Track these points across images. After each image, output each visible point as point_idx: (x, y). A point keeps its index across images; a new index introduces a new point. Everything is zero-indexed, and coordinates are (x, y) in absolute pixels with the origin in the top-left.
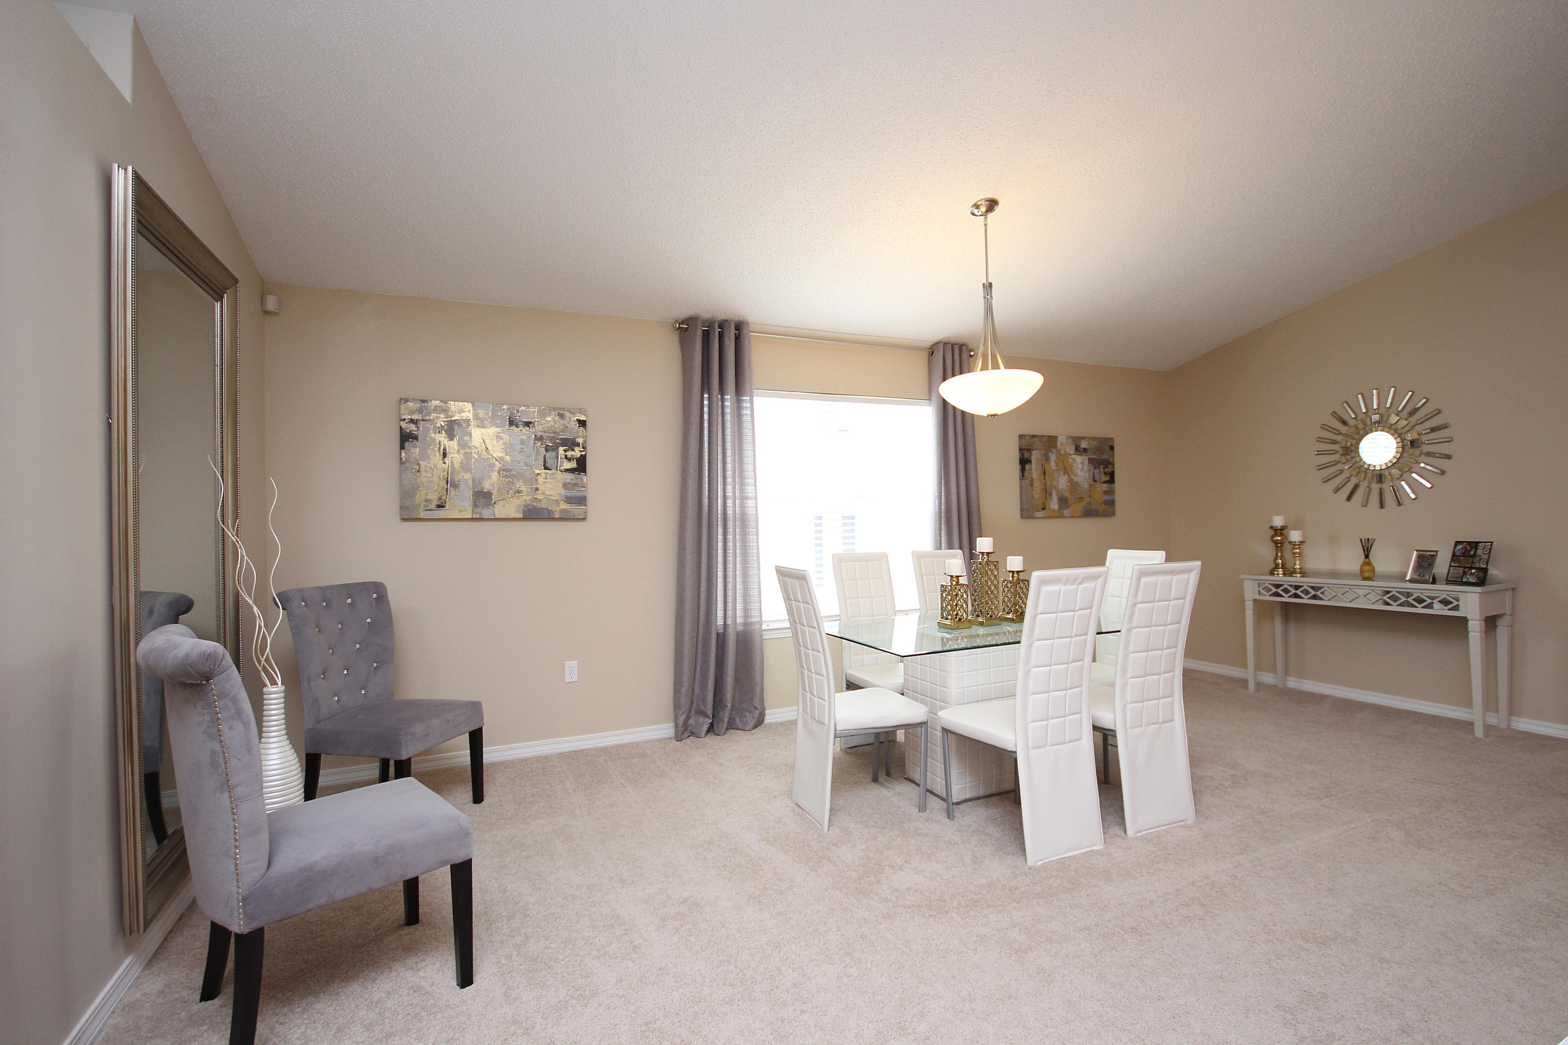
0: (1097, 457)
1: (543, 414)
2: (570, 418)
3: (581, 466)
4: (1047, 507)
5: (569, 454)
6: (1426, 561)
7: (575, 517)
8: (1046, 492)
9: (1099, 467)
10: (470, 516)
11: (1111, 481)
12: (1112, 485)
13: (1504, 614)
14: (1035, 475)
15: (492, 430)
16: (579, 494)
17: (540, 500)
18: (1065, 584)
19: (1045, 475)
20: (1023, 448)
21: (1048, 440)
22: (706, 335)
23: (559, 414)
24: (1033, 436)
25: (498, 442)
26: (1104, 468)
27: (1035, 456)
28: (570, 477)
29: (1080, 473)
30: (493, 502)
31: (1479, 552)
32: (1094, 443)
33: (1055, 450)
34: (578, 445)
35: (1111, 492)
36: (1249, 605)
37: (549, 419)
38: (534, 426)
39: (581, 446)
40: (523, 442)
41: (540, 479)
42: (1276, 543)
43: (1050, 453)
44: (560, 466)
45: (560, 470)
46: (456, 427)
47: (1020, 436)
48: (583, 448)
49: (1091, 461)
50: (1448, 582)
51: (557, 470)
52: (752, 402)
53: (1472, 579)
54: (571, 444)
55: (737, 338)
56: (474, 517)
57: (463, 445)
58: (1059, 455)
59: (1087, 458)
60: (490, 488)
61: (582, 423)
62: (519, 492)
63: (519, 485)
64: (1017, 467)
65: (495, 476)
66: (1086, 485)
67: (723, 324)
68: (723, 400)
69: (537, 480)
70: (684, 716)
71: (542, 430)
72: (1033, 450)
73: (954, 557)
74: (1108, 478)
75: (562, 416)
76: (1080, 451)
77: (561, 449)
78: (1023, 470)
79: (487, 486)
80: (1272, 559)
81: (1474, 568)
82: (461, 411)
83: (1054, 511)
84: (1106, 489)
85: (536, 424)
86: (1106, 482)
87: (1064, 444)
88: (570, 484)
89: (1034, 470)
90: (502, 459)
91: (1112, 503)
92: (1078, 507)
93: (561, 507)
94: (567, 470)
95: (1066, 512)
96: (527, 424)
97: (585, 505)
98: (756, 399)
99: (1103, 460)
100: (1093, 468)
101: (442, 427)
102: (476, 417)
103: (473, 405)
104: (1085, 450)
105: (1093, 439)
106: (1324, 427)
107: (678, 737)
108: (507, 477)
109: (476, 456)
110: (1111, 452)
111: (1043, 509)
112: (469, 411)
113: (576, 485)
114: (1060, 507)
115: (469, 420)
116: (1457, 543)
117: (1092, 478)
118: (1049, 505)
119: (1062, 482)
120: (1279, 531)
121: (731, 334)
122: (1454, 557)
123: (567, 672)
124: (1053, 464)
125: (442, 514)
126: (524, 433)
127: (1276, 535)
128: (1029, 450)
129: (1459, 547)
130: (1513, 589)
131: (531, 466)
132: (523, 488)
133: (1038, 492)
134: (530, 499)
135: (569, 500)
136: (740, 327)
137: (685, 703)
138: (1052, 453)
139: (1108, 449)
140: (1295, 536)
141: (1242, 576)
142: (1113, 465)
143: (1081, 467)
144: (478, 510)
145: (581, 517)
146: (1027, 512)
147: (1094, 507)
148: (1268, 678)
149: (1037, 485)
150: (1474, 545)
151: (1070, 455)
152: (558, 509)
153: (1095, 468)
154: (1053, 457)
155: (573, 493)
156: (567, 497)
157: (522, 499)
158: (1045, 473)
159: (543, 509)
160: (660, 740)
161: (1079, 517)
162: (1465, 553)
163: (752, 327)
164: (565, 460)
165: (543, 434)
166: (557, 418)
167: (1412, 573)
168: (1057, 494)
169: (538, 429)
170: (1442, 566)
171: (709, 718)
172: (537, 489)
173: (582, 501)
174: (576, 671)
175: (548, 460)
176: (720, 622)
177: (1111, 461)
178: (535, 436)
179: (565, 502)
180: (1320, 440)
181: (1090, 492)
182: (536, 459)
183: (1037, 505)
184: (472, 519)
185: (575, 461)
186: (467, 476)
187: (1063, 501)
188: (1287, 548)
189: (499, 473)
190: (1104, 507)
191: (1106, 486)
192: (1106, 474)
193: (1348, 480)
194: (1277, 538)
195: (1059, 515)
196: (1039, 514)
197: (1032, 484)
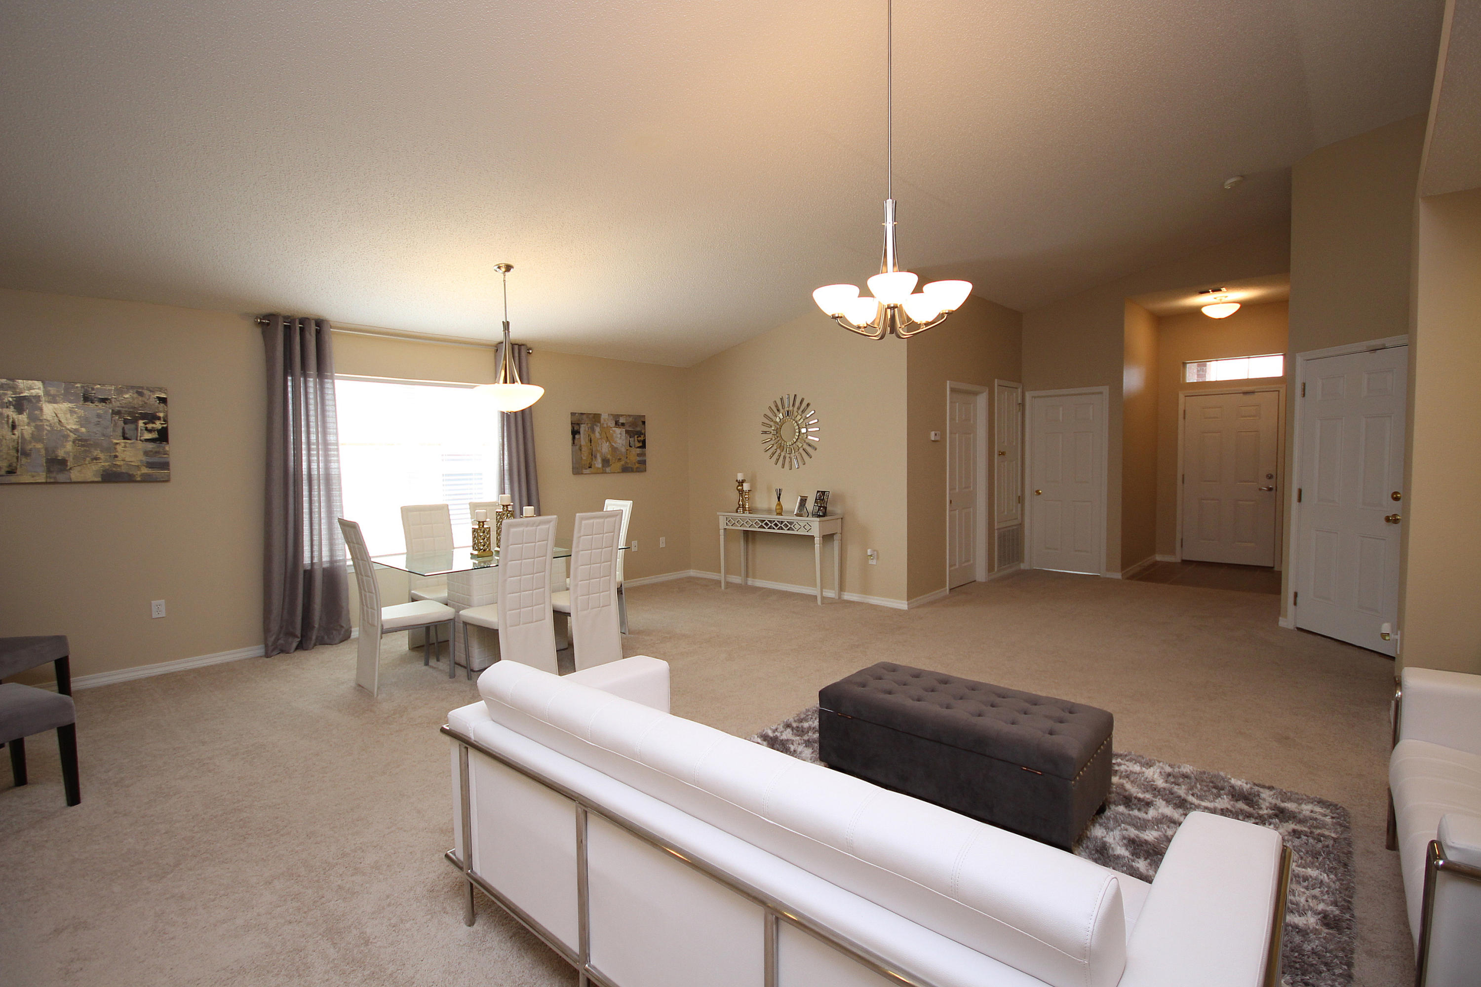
0: (632, 429)
1: (120, 392)
2: (150, 396)
3: (163, 436)
4: (593, 467)
5: (150, 426)
6: (803, 501)
7: (158, 480)
8: (593, 455)
9: (634, 437)
10: (44, 480)
11: (643, 446)
12: (644, 450)
13: (836, 533)
14: (583, 443)
15: (66, 406)
16: (162, 460)
17: (120, 466)
18: (527, 527)
19: (591, 442)
20: (573, 422)
21: (594, 417)
22: (288, 329)
23: (138, 392)
24: (582, 414)
25: (71, 415)
26: (638, 437)
27: (583, 429)
28: (150, 446)
29: (619, 441)
30: (68, 468)
31: (825, 497)
32: (631, 419)
33: (599, 425)
34: (159, 418)
35: (643, 454)
36: (722, 532)
37: (127, 396)
38: (111, 402)
39: (162, 419)
40: (99, 416)
41: (119, 448)
43: (595, 426)
44: (140, 437)
45: (140, 440)
46: (25, 402)
47: (573, 414)
48: (164, 421)
49: (627, 432)
50: (813, 515)
51: (137, 440)
52: (333, 383)
53: (821, 514)
54: (153, 418)
55: (318, 333)
56: (49, 480)
57: (32, 418)
58: (602, 427)
59: (624, 430)
60: (65, 456)
61: (163, 401)
62: (96, 459)
63: (97, 453)
64: (570, 436)
65: (69, 446)
66: (623, 450)
67: (304, 321)
68: (306, 382)
69: (115, 449)
70: (274, 637)
71: (119, 405)
72: (582, 424)
74: (640, 444)
75: (140, 394)
76: (618, 425)
77: (141, 423)
78: (574, 438)
79: (61, 453)
80: (738, 502)
81: (822, 507)
82: (30, 388)
83: (598, 468)
84: (639, 453)
85: (113, 400)
86: (638, 447)
87: (607, 420)
88: (152, 451)
89: (583, 438)
90: (75, 431)
91: (644, 462)
92: (617, 466)
93: (143, 472)
94: (147, 440)
95: (608, 470)
96: (104, 400)
97: (169, 469)
99: (638, 432)
100: (629, 437)
101: (10, 402)
102: (47, 393)
103: (43, 382)
104: (623, 424)
105: (630, 416)
106: (766, 416)
107: (267, 655)
108: (83, 446)
109: (49, 428)
110: (643, 426)
111: (589, 467)
112: (39, 389)
113: (157, 452)
114: (603, 466)
115: (39, 396)
116: (818, 492)
117: (628, 444)
118: (595, 464)
119: (605, 448)
120: (741, 483)
121: (313, 327)
123: (154, 609)
125: (13, 479)
126: (101, 408)
127: (739, 485)
128: (578, 424)
130: (842, 518)
131: (109, 437)
132: (101, 456)
133: (586, 455)
134: (109, 465)
135: (150, 465)
136: (320, 324)
137: (275, 627)
138: (597, 426)
139: (641, 423)
140: (747, 487)
141: (718, 513)
142: (645, 435)
143: (619, 437)
144: (54, 475)
145: (164, 480)
146: (577, 470)
147: (629, 466)
148: (736, 579)
149: (585, 450)
151: (611, 428)
152: (139, 473)
153: (630, 438)
154: (597, 429)
155: (156, 459)
156: (148, 463)
157: (100, 465)
158: (591, 440)
159: (124, 473)
160: (250, 659)
161: (619, 473)
163: (330, 323)
164: (146, 432)
165: (121, 409)
166: (135, 395)
167: (797, 511)
168: (600, 456)
169: (116, 405)
170: (810, 505)
171: (298, 638)
172: (116, 456)
173: (165, 466)
174: (163, 608)
175: (127, 431)
176: (307, 560)
177: (643, 432)
178: (113, 410)
179: (147, 467)
180: (764, 424)
181: (627, 455)
182: (114, 431)
183: (585, 465)
184: (46, 483)
185: (156, 432)
186: (39, 446)
187: (606, 462)
188: (744, 494)
189: (74, 442)
190: (637, 465)
191: (639, 451)
192: (639, 441)
193: (776, 451)
194: (740, 488)
195: (600, 472)
196: (586, 471)
197: (581, 449)
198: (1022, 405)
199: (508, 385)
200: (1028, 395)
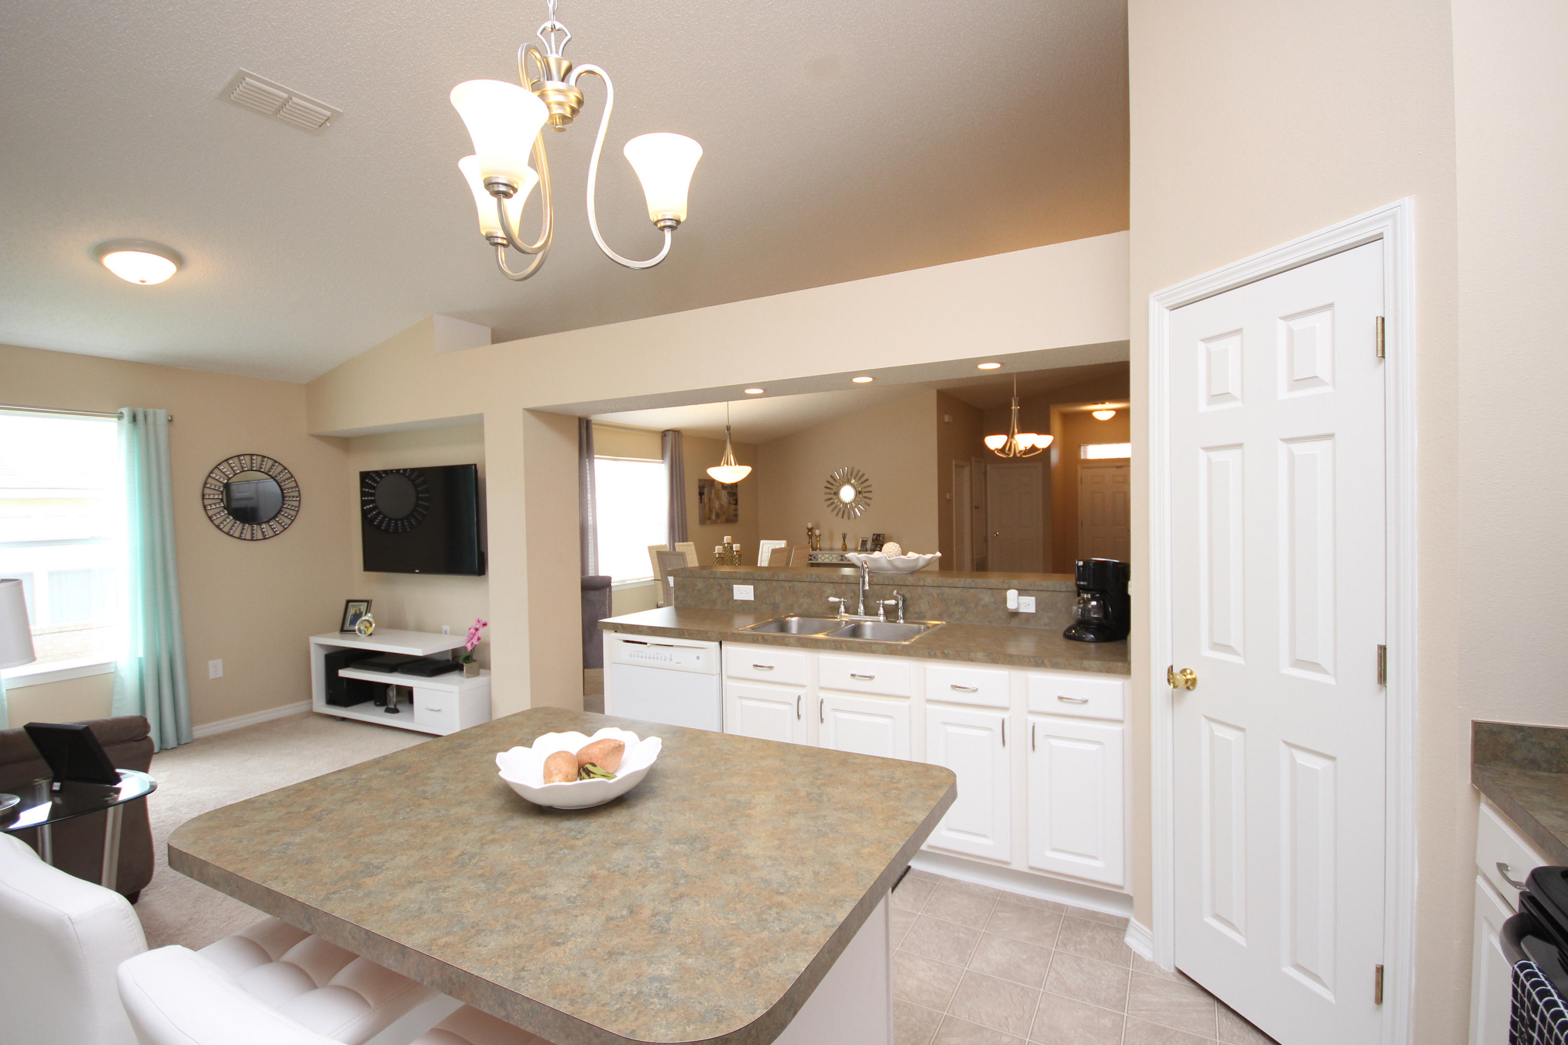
0: (731, 491)
4: (710, 518)
6: (864, 542)
8: (711, 510)
11: (736, 504)
12: (736, 507)
14: (706, 501)
20: (701, 486)
21: (712, 482)
24: (705, 480)
26: (733, 497)
27: (706, 491)
29: (724, 500)
31: (881, 538)
32: (730, 486)
33: (714, 488)
35: (736, 510)
42: (809, 535)
43: (712, 489)
47: (700, 480)
49: (729, 493)
50: (871, 551)
53: (878, 549)
55: (588, 428)
58: (715, 490)
59: (727, 491)
64: (697, 497)
66: (726, 506)
67: (581, 418)
73: (690, 545)
74: (735, 502)
76: (724, 488)
78: (701, 498)
80: (807, 543)
81: (878, 545)
83: (714, 518)
84: (734, 508)
86: (734, 504)
87: (718, 484)
89: (705, 497)
91: (736, 515)
92: (724, 518)
95: (719, 521)
98: (595, 460)
99: (733, 493)
104: (726, 488)
106: (827, 482)
110: (736, 489)
116: (874, 535)
117: (729, 502)
119: (717, 505)
120: (810, 530)
121: (585, 424)
122: (873, 540)
124: (713, 495)
127: (809, 532)
128: (704, 488)
129: (875, 536)
133: (708, 510)
136: (589, 421)
139: (735, 487)
140: (817, 532)
142: (737, 495)
143: (724, 497)
146: (702, 521)
147: (730, 518)
149: (707, 506)
150: (879, 535)
151: (720, 490)
153: (730, 497)
154: (713, 491)
158: (710, 499)
161: (724, 521)
163: (593, 421)
167: (859, 548)
168: (715, 511)
177: (736, 493)
180: (826, 487)
181: (728, 510)
183: (707, 517)
187: (718, 515)
188: (814, 537)
190: (733, 518)
191: (734, 506)
192: (734, 500)
193: (836, 507)
194: (810, 533)
195: (715, 523)
196: (708, 522)
197: (704, 506)
198: (985, 474)
199: (729, 467)
200: (988, 467)
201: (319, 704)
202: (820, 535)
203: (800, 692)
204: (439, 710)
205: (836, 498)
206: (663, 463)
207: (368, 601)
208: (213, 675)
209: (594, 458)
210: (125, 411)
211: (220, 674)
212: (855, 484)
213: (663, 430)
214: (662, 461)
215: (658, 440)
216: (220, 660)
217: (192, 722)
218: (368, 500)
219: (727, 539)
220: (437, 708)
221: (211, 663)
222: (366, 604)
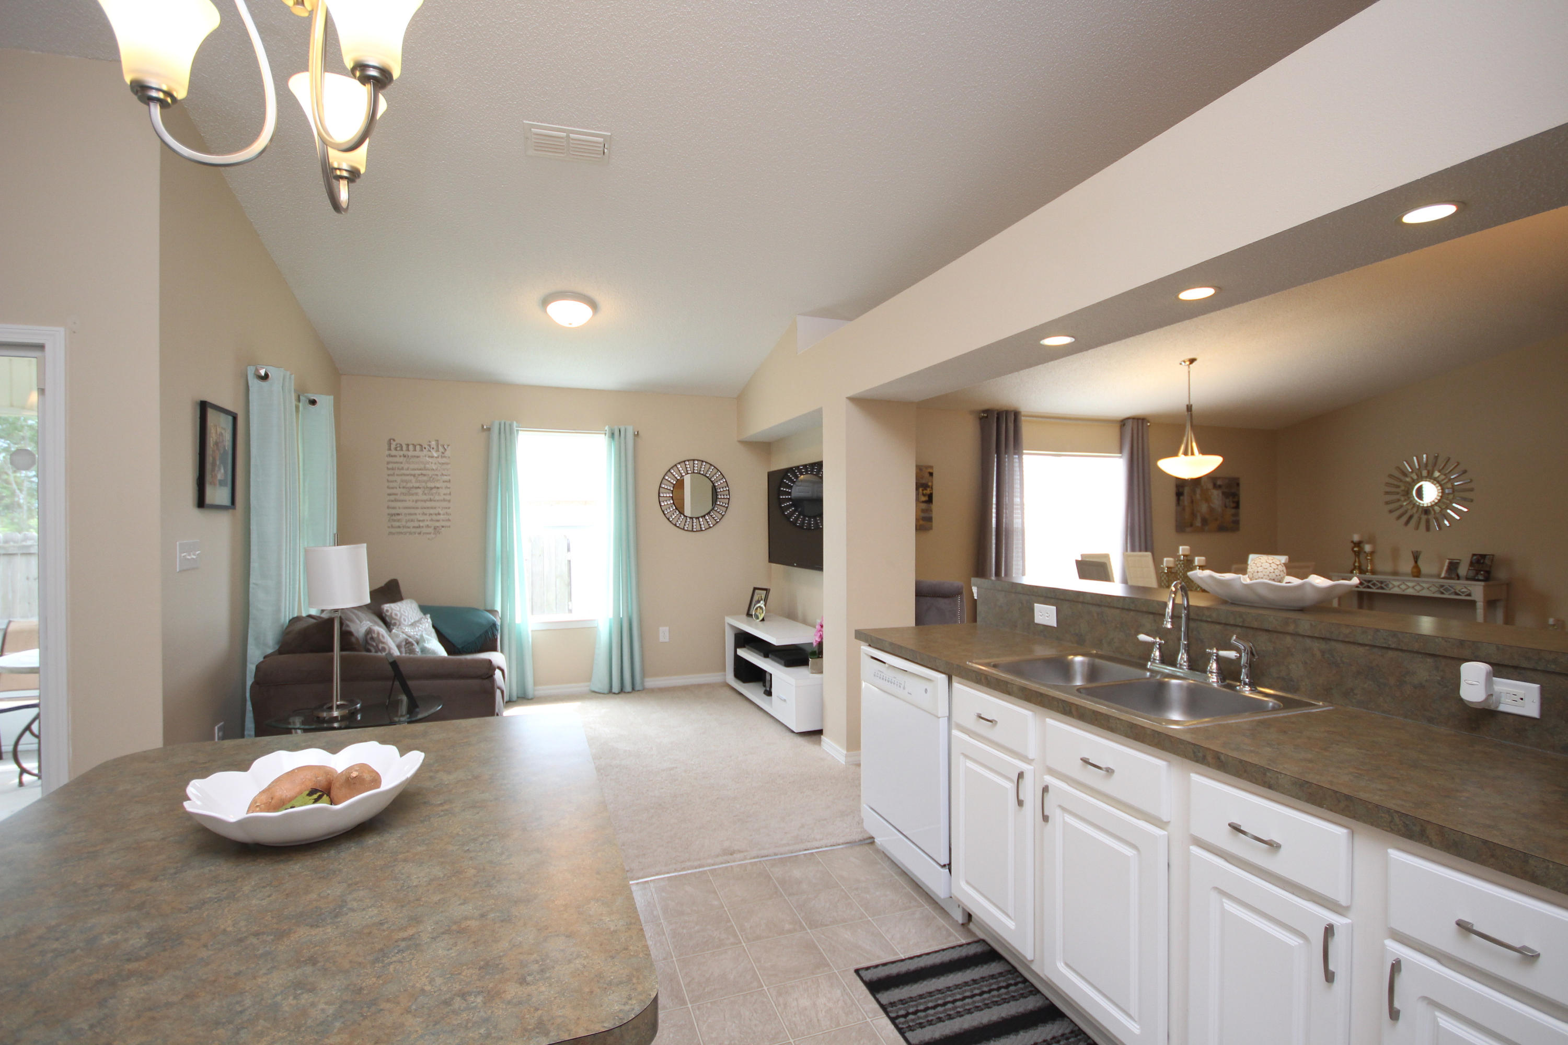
0: (1228, 491)
2: (925, 471)
3: (929, 498)
4: (1194, 525)
5: (924, 491)
6: (1453, 567)
7: (926, 529)
8: (1193, 515)
9: (1229, 498)
11: (1237, 506)
12: (1238, 510)
13: (1500, 599)
14: (1186, 503)
16: (928, 515)
19: (1193, 503)
20: (1178, 485)
21: (1196, 480)
22: (999, 420)
23: (919, 469)
26: (1232, 498)
27: (1186, 491)
28: (923, 505)
29: (1216, 502)
31: (1487, 561)
32: (1226, 481)
33: (1199, 487)
35: (1237, 515)
39: (929, 487)
42: (1355, 552)
43: (1196, 489)
44: (920, 499)
49: (1223, 493)
50: (1467, 579)
52: (1022, 458)
53: (1481, 577)
54: (925, 486)
55: (1016, 421)
58: (1202, 489)
59: (1221, 491)
61: (930, 474)
64: (1173, 498)
66: (1220, 510)
67: (1008, 413)
72: (1185, 486)
73: (1146, 556)
74: (1234, 505)
75: (921, 470)
76: (1216, 487)
77: (920, 489)
78: (1178, 500)
81: (1483, 571)
83: (1198, 527)
84: (1233, 513)
86: (1233, 508)
87: (1206, 483)
88: (924, 509)
89: (1186, 499)
91: (1237, 523)
92: (1214, 525)
93: (920, 523)
95: (1206, 528)
97: (930, 521)
98: (1024, 457)
99: (1232, 493)
100: (1225, 498)
104: (1220, 487)
105: (1226, 478)
106: (1391, 476)
110: (1237, 488)
111: (1191, 526)
114: (1202, 525)
116: (1474, 555)
117: (1224, 505)
118: (1195, 523)
119: (1204, 508)
120: (1358, 544)
121: (1013, 417)
124: (1198, 496)
127: (1355, 547)
128: (1183, 487)
129: (1475, 557)
130: (1509, 584)
133: (1188, 515)
136: (1016, 414)
139: (1235, 485)
140: (1368, 548)
142: (1239, 496)
143: (1217, 498)
145: (929, 528)
146: (1180, 528)
147: (1225, 525)
149: (1188, 510)
150: (1483, 556)
151: (1210, 489)
154: (1198, 491)
156: (921, 517)
158: (1193, 501)
161: (1215, 531)
162: (1478, 562)
163: (1023, 413)
164: (922, 495)
167: (1445, 573)
168: (1200, 516)
170: (1463, 570)
173: (929, 519)
177: (1237, 493)
179: (922, 520)
180: (1387, 484)
181: (1223, 514)
183: (1187, 524)
185: (926, 496)
187: (1205, 521)
188: (1362, 556)
190: (1232, 525)
191: (1233, 511)
192: (1233, 502)
193: (1406, 512)
194: (1356, 549)
195: (1201, 530)
196: (1188, 529)
197: (1184, 509)
199: (1189, 457)
201: (730, 678)
202: (1372, 553)
203: (1023, 766)
204: (785, 700)
205: (1405, 500)
206: (1121, 457)
207: (766, 590)
208: (662, 639)
209: (1022, 454)
210: (607, 428)
211: (667, 640)
212: (1440, 479)
213: (1121, 419)
214: (1120, 455)
215: (1114, 432)
216: (668, 628)
217: (644, 674)
218: (785, 498)
219: (1183, 550)
220: (784, 697)
221: (661, 629)
222: (765, 592)
